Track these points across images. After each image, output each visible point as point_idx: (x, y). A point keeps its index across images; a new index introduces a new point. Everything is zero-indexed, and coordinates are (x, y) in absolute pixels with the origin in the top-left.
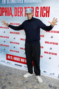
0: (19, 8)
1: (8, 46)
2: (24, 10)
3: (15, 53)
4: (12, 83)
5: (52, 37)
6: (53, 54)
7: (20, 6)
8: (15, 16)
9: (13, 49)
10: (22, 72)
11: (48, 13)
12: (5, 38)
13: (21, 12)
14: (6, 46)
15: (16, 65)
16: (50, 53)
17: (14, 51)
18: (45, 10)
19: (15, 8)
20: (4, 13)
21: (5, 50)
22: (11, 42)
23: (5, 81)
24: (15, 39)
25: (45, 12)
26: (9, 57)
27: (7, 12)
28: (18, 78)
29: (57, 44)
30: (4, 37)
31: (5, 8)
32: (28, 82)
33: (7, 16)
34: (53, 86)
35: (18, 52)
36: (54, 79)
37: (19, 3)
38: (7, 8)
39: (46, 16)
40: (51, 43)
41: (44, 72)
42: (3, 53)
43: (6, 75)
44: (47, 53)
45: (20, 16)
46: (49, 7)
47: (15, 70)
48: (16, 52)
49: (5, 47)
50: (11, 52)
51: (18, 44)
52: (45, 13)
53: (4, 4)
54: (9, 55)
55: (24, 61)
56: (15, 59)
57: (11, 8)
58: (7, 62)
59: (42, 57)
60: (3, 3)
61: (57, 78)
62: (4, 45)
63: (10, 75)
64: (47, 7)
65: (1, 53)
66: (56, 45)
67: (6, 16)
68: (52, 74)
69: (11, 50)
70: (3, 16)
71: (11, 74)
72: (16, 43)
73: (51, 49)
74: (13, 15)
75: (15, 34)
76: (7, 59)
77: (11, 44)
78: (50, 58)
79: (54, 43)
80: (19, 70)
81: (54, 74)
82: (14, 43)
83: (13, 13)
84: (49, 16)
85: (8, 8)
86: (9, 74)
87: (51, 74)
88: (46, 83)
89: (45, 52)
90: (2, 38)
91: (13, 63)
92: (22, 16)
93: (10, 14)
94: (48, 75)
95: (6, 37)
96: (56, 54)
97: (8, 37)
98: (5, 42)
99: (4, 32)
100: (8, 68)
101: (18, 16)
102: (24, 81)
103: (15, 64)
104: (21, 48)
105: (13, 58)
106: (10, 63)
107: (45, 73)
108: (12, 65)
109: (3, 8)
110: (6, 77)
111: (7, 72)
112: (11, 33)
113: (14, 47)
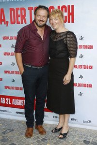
0: (18, 9)
1: (1, 79)
2: (28, 12)
3: (15, 91)
4: (17, 144)
5: (82, 56)
6: (85, 85)
7: (20, 7)
8: (12, 23)
9: (11, 85)
11: (71, 16)
13: (23, 17)
15: (19, 114)
16: (80, 85)
17: (13, 88)
18: (66, 11)
19: (11, 10)
22: (6, 72)
23: (3, 143)
24: (13, 64)
25: (66, 14)
29: (91, 67)
32: (46, 140)
34: (91, 141)
36: (91, 130)
39: (69, 22)
40: (80, 67)
41: (73, 119)
43: (4, 133)
44: (75, 85)
45: (22, 23)
46: (73, 6)
47: (19, 122)
48: (17, 88)
50: (7, 90)
52: (66, 17)
56: (15, 102)
63: (10, 132)
64: (69, 6)
66: (89, 69)
68: (87, 122)
69: (6, 87)
71: (13, 130)
72: (17, 73)
73: (81, 77)
74: (7, 22)
77: (7, 74)
78: (81, 94)
79: (85, 67)
80: (25, 122)
81: (90, 121)
82: (13, 73)
83: (8, 19)
84: (73, 22)
86: (8, 131)
87: (85, 122)
88: (78, 139)
92: (26, 23)
93: (2, 21)
94: (81, 124)
96: (90, 86)
101: (18, 23)
102: (40, 139)
103: (17, 113)
105: (11, 102)
106: (6, 111)
107: (74, 121)
108: (11, 114)
110: (4, 135)
111: (4, 127)
112: (5, 54)
113: (13, 81)
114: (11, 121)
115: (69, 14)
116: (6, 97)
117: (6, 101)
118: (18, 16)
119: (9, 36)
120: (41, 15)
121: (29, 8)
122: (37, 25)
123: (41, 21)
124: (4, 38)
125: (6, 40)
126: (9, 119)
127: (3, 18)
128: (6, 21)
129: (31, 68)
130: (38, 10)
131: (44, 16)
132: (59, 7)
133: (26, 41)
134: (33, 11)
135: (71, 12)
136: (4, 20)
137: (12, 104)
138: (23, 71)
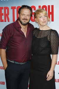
2: (11, 11)
7: (4, 6)
11: (51, 15)
13: (7, 15)
45: (5, 21)
46: (52, 6)
64: (49, 6)
84: (53, 20)
101: (2, 21)
115: (49, 13)
118: (2, 15)
120: (25, 14)
122: (21, 23)
123: (25, 19)
129: (14, 63)
130: (22, 10)
131: (28, 15)
132: (40, 7)
133: (10, 37)
134: (16, 10)
135: (51, 11)
138: (6, 66)
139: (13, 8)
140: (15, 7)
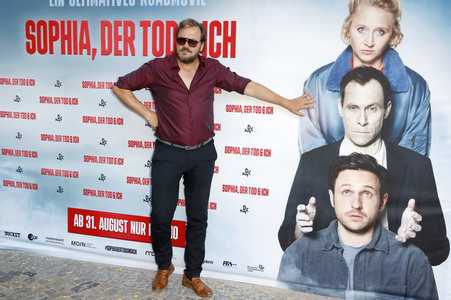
0: (118, 24)
1: (76, 175)
2: (139, 31)
3: (105, 199)
5: (249, 129)
6: (254, 191)
7: (123, 19)
8: (105, 53)
9: (97, 186)
10: (137, 274)
11: (229, 44)
12: (62, 144)
13: (129, 41)
14: (67, 174)
15: (111, 252)
16: (244, 190)
17: (101, 194)
18: (219, 34)
19: (105, 24)
20: (57, 44)
21: (60, 190)
22: (87, 159)
24: (104, 142)
25: (219, 39)
26: (78, 221)
27: (68, 37)
28: (126, 295)
29: (268, 153)
30: (59, 138)
31: (63, 22)
33: (70, 53)
35: (119, 196)
36: (263, 287)
37: (119, 4)
38: (69, 22)
39: (225, 56)
40: (246, 151)
41: (226, 263)
42: (51, 205)
43: (76, 290)
44: (233, 189)
45: (126, 54)
46: (234, 23)
47: (110, 269)
48: (110, 195)
49: (62, 178)
50: (89, 197)
51: (121, 161)
52: (219, 45)
53: (57, 9)
54: (80, 212)
55: (144, 230)
56: (105, 224)
57: (85, 25)
58: (73, 243)
59: (214, 206)
60: (51, 5)
61: (274, 284)
62: (58, 173)
63: (90, 287)
64: (226, 23)
65: (42, 205)
66: (263, 157)
67: (63, 52)
68: (255, 269)
69: (87, 192)
70: (51, 52)
71: (96, 285)
72: (111, 161)
73: (247, 173)
74: (95, 51)
75: (105, 126)
76: (72, 229)
77: (90, 163)
78: (245, 210)
79: (256, 152)
80: (124, 269)
81: (262, 268)
82: (102, 160)
83: (96, 43)
84: (233, 56)
85: (75, 23)
86: (86, 286)
87: (251, 269)
89: (226, 188)
90: (47, 142)
91: (100, 243)
92: (133, 54)
93: (83, 46)
94: (242, 275)
95: (67, 139)
96: (265, 192)
97: (76, 140)
98: (60, 157)
99: (59, 119)
100: (78, 264)
101: (118, 53)
103: (109, 248)
104: (130, 180)
105: (97, 223)
106: (84, 245)
108: (94, 251)
109: (53, 23)
110: (76, 294)
111: (76, 279)
112: (86, 119)
113: (102, 178)
114: (93, 266)
115: (226, 39)
116: (85, 213)
117: (85, 222)
118: (118, 38)
119: (96, 80)
121: (141, 22)
124: (86, 85)
125: (89, 89)
126: (89, 263)
127: (85, 42)
128: (92, 47)
129: (172, 146)
132: (205, 23)
134: (150, 29)
135: (229, 35)
136: (87, 46)
137: (98, 227)
139: (145, 24)
140: (150, 22)
